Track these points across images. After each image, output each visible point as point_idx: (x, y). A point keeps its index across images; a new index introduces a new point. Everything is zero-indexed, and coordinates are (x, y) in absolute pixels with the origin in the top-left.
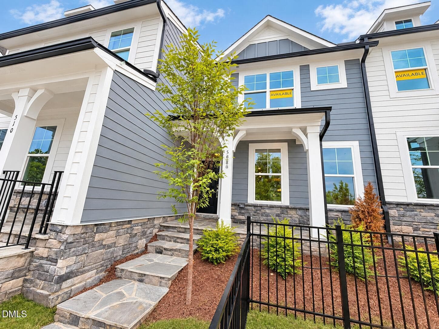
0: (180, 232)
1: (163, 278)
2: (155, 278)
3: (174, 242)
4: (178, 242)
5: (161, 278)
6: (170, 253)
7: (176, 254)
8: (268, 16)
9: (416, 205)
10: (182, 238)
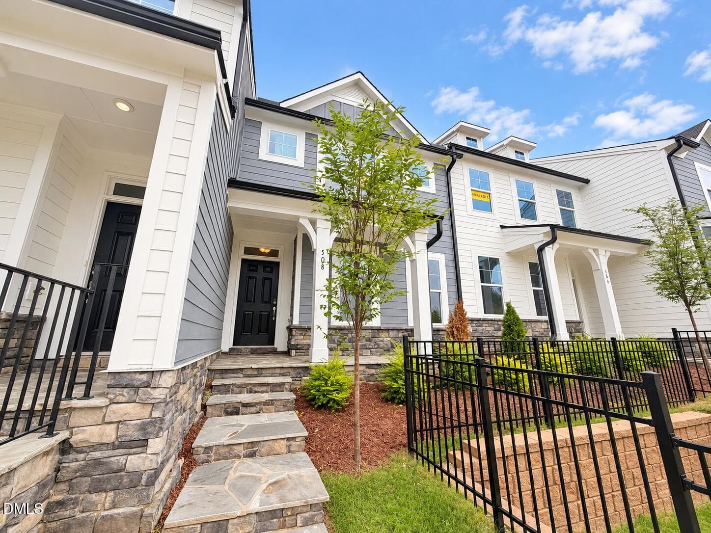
0: (249, 376)
1: (293, 439)
2: (279, 441)
3: (247, 393)
4: (256, 392)
5: (288, 439)
6: (253, 409)
7: (267, 410)
8: (360, 73)
9: (484, 320)
10: (262, 385)
